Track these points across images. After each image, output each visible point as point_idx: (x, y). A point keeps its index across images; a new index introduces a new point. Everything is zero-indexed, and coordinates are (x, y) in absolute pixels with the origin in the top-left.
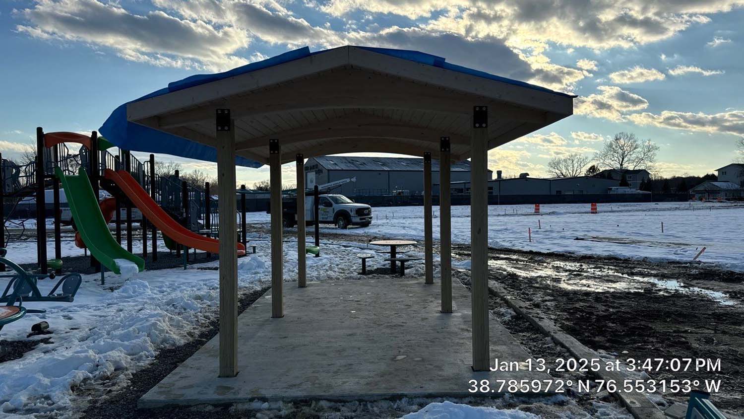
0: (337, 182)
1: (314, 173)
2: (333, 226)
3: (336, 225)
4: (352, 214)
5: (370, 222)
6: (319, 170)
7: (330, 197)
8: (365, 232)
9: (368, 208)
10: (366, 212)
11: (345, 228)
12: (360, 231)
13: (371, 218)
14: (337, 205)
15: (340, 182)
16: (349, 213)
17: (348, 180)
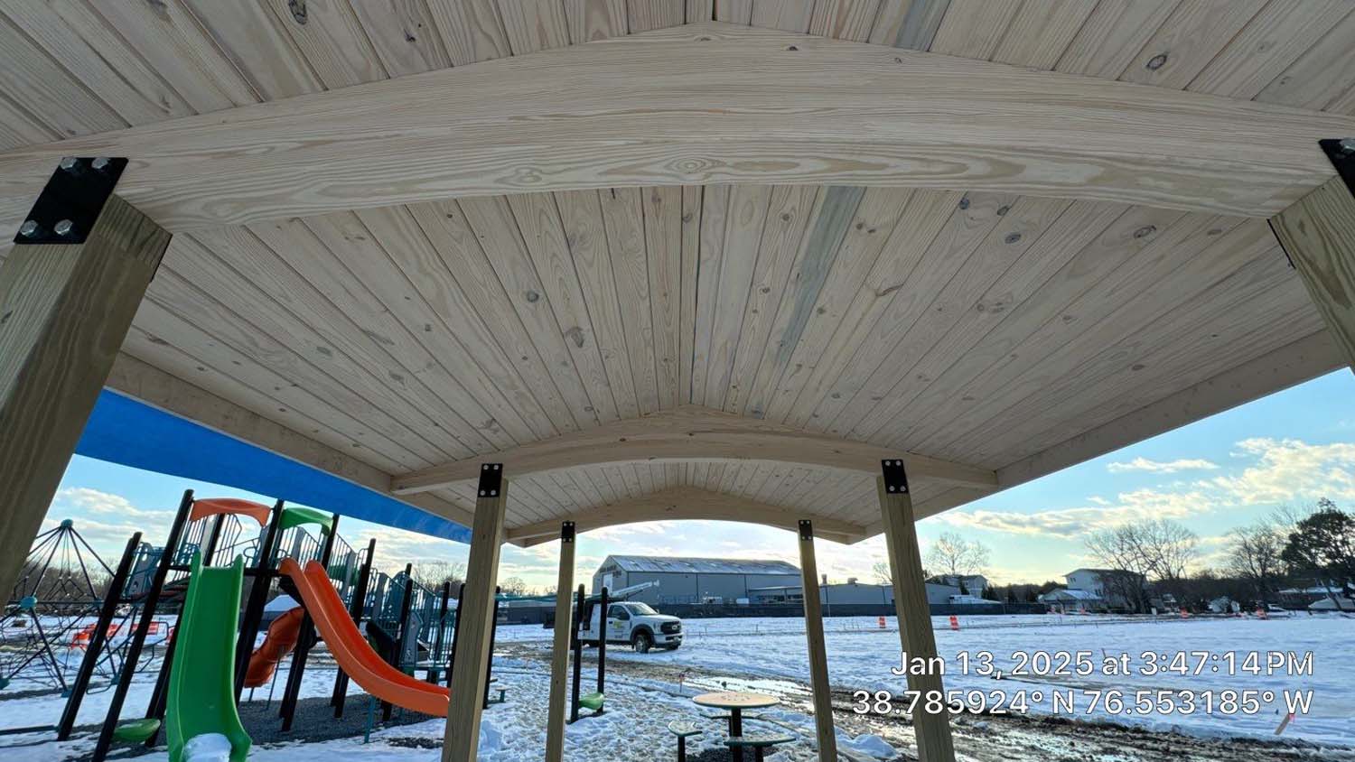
0: (637, 586)
1: (612, 575)
2: (629, 648)
3: (633, 648)
4: (657, 631)
5: (679, 644)
6: (617, 572)
7: (626, 606)
8: (674, 660)
9: (677, 623)
10: (674, 627)
11: (645, 651)
12: (667, 658)
13: (680, 637)
14: (636, 617)
15: (641, 586)
16: (651, 630)
17: (650, 584)
